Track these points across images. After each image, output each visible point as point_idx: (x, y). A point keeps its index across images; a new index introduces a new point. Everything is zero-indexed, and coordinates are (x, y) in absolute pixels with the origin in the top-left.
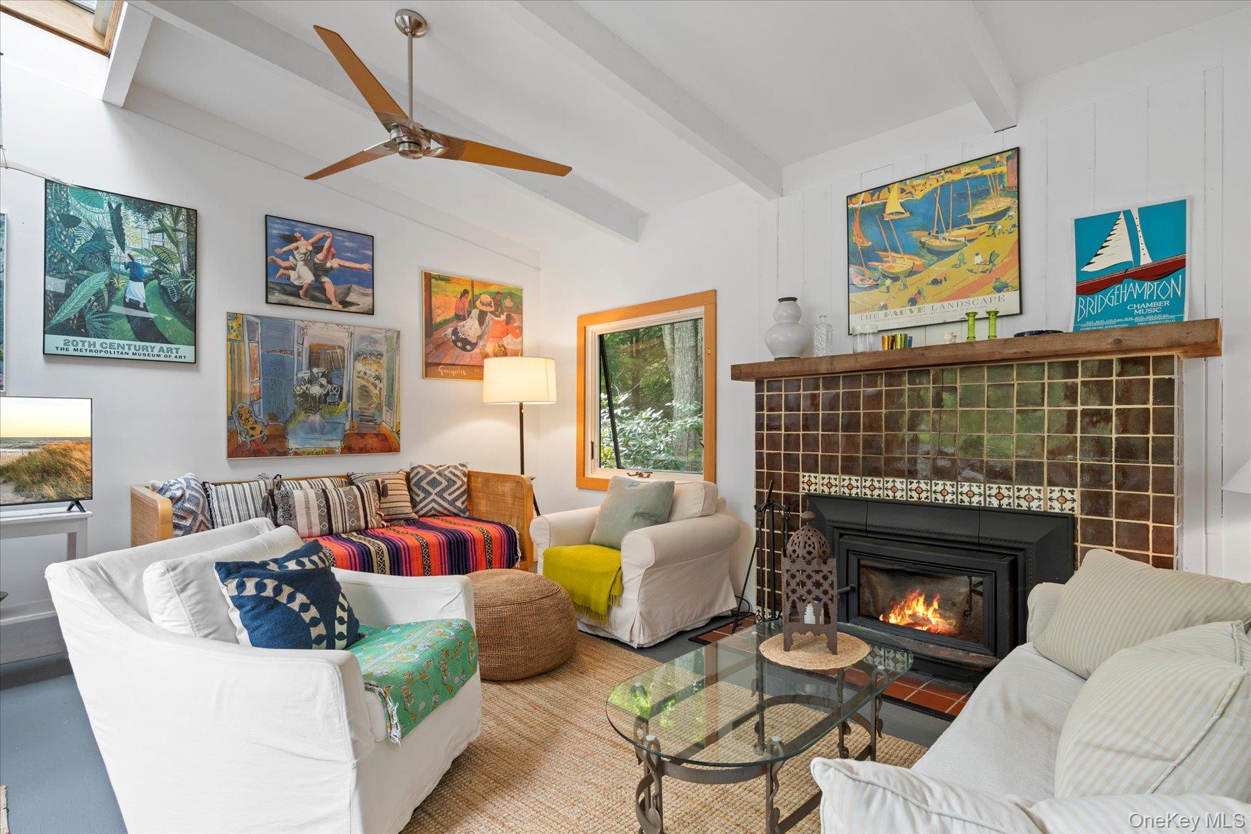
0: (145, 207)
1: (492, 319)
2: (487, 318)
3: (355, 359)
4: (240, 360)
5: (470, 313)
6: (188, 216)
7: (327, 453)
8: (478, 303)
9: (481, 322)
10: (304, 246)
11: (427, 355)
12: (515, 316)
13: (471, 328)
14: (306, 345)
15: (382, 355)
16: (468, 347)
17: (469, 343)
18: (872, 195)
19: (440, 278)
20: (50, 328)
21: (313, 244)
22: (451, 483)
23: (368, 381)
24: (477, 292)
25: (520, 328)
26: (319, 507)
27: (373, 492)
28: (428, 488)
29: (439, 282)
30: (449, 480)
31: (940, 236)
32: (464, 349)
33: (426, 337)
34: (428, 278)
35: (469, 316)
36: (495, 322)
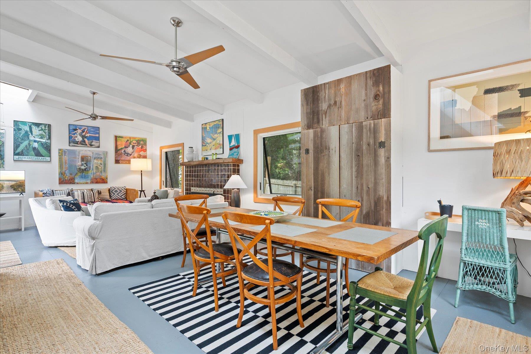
0: (37, 125)
2: (135, 147)
3: (94, 159)
4: (62, 160)
5: (129, 146)
6: (48, 126)
7: (86, 183)
8: (132, 143)
9: (133, 148)
10: (79, 131)
11: (116, 158)
12: (144, 146)
13: (130, 150)
14: (80, 156)
15: (102, 158)
16: (129, 155)
17: (129, 154)
18: (205, 125)
19: (120, 137)
20: (15, 154)
21: (82, 131)
22: (121, 191)
23: (98, 165)
24: (131, 140)
25: (146, 149)
26: (81, 196)
27: (97, 193)
28: (114, 192)
30: (120, 190)
31: (214, 135)
32: (127, 156)
33: (115, 153)
34: (116, 137)
35: (129, 147)
36: (138, 148)
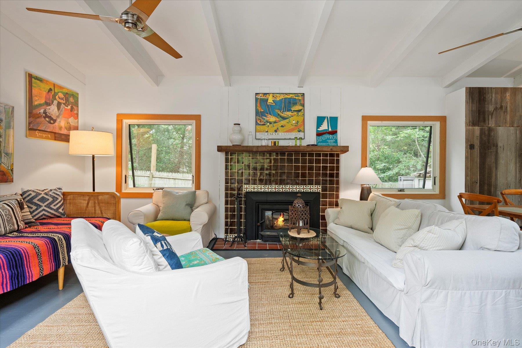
1: (64, 107)
2: (62, 106)
5: (53, 102)
8: (57, 97)
9: (59, 108)
11: (29, 123)
12: (75, 107)
13: (53, 110)
15: (2, 121)
16: (52, 122)
17: (52, 119)
18: (264, 95)
19: (37, 78)
22: (55, 199)
24: (56, 91)
25: (77, 114)
27: (17, 207)
28: (38, 203)
29: (36, 81)
30: (53, 197)
31: (284, 113)
32: (50, 122)
33: (29, 113)
34: (30, 77)
35: (52, 104)
36: (66, 109)
